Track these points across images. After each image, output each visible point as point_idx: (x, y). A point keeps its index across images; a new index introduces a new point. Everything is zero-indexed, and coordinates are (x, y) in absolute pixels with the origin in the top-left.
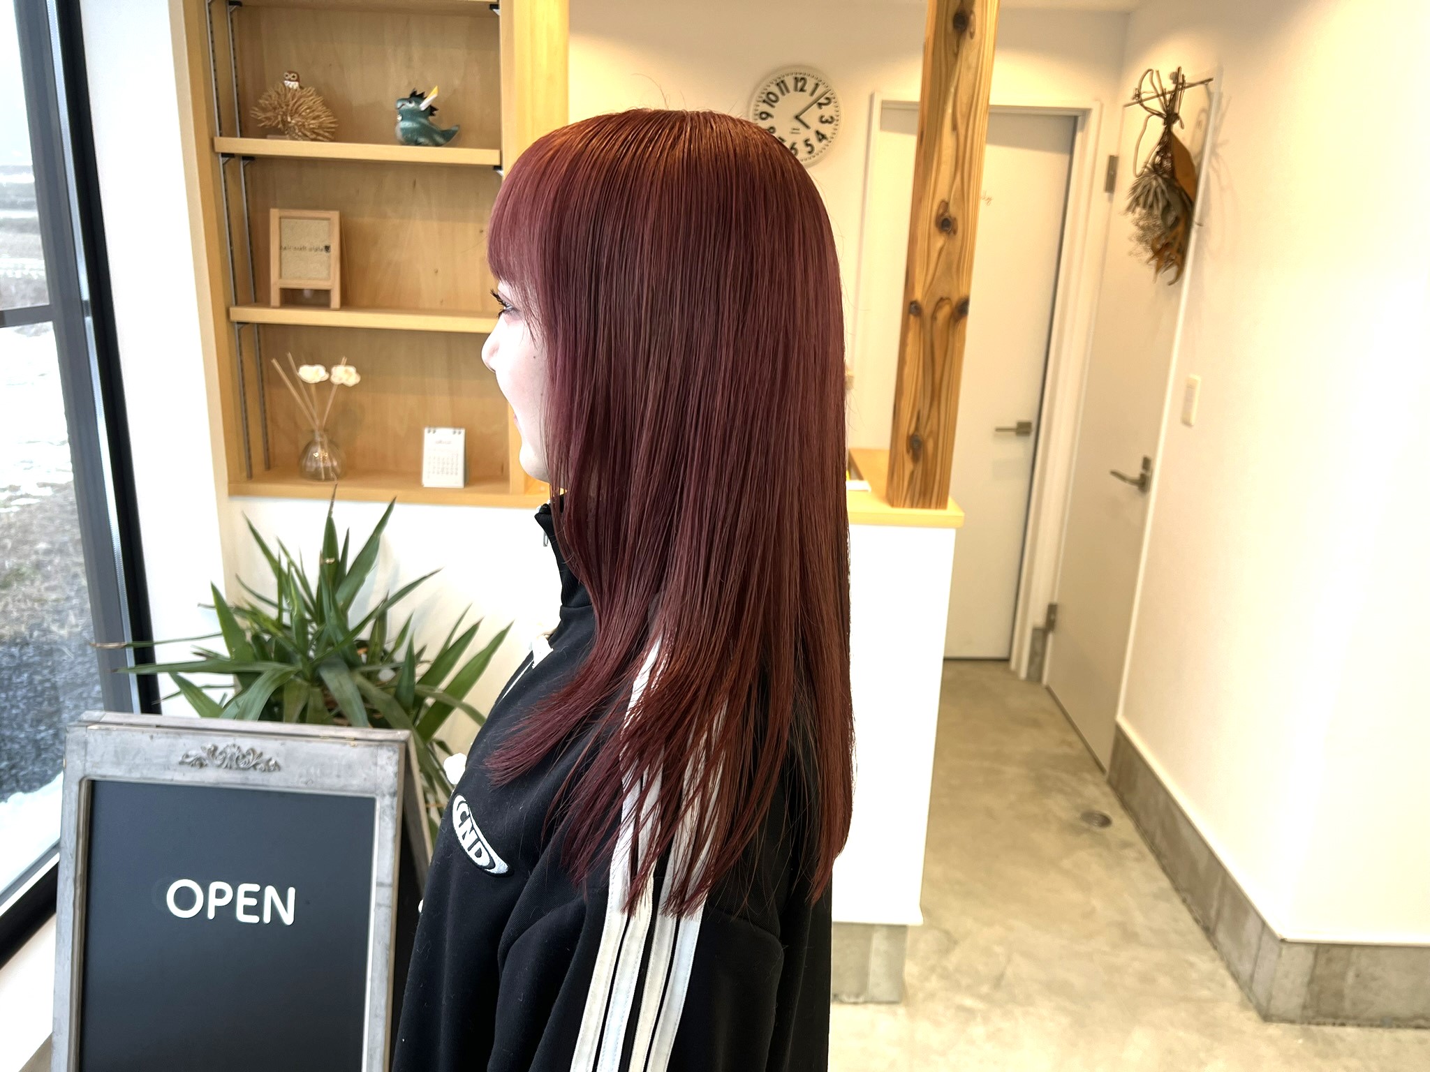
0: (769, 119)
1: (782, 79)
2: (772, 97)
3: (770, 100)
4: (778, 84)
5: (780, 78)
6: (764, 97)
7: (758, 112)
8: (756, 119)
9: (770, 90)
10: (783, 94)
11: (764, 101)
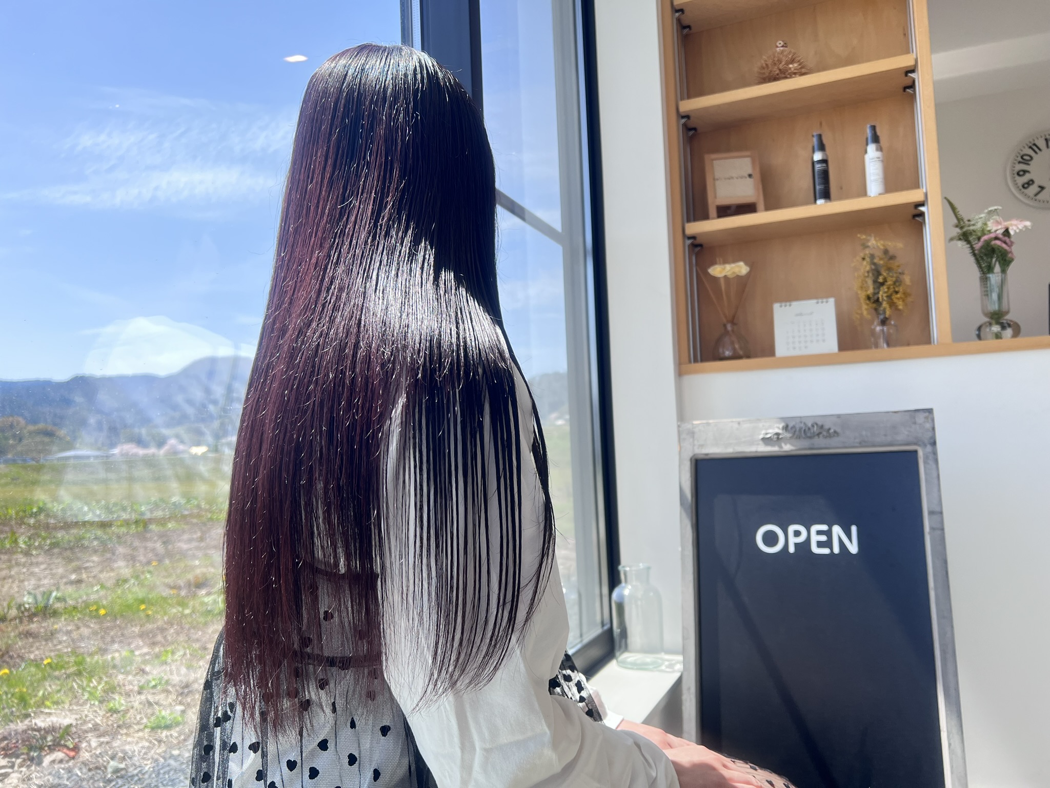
0: (1027, 174)
1: (1033, 143)
2: (1025, 157)
3: (1025, 160)
4: (1030, 147)
5: (1030, 142)
6: (1020, 159)
7: (1015, 172)
8: (1014, 178)
9: (1022, 153)
10: (1036, 152)
11: (1020, 162)
